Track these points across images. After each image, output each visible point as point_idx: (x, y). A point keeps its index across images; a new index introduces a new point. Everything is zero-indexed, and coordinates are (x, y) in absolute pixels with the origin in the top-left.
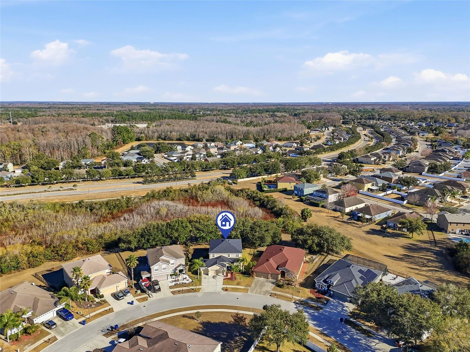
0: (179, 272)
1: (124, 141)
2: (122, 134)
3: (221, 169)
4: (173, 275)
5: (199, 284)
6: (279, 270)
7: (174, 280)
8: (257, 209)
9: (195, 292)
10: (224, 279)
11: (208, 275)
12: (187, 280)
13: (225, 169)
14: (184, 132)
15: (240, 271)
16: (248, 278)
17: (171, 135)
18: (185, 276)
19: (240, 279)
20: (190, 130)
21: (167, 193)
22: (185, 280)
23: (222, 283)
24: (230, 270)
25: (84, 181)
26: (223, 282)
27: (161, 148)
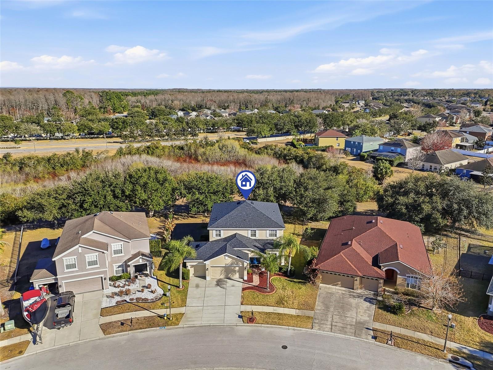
0: (136, 272)
1: (114, 109)
2: (112, 100)
3: (234, 131)
4: (120, 278)
5: (180, 301)
6: (380, 267)
7: (117, 290)
8: (294, 166)
9: (166, 324)
10: (244, 289)
11: (204, 277)
12: (152, 292)
13: (239, 131)
14: (188, 101)
15: (281, 269)
16: (303, 287)
17: (173, 104)
18: (148, 281)
19: (284, 288)
20: (196, 99)
21: (152, 150)
22: (146, 290)
23: (240, 300)
24: (257, 267)
25: (38, 140)
26: (242, 297)
27: (157, 113)
